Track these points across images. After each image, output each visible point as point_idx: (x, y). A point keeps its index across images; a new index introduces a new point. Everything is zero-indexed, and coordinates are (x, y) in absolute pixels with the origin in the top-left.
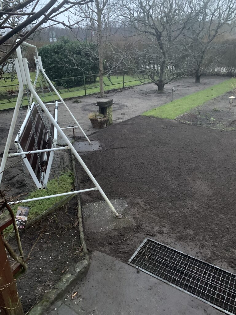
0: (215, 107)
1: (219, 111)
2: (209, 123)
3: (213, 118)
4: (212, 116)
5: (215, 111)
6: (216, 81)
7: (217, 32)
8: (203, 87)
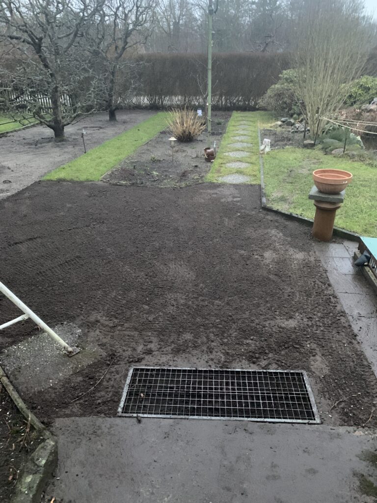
0: (153, 156)
1: (160, 161)
2: (152, 180)
3: (156, 171)
4: (153, 169)
5: (154, 161)
6: (139, 117)
7: (126, 43)
8: (123, 127)
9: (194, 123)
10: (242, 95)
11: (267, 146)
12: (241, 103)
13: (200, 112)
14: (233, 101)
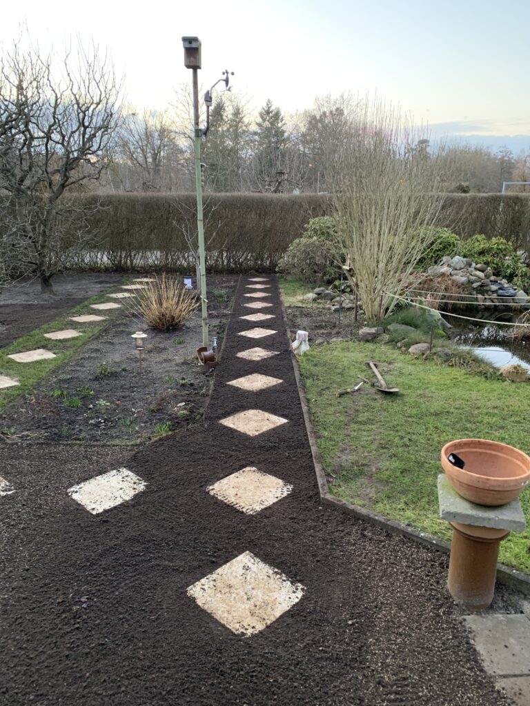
0: (104, 363)
3: (106, 398)
9: (179, 300)
10: (252, 251)
11: (303, 342)
12: (251, 263)
13: (188, 282)
14: (239, 259)
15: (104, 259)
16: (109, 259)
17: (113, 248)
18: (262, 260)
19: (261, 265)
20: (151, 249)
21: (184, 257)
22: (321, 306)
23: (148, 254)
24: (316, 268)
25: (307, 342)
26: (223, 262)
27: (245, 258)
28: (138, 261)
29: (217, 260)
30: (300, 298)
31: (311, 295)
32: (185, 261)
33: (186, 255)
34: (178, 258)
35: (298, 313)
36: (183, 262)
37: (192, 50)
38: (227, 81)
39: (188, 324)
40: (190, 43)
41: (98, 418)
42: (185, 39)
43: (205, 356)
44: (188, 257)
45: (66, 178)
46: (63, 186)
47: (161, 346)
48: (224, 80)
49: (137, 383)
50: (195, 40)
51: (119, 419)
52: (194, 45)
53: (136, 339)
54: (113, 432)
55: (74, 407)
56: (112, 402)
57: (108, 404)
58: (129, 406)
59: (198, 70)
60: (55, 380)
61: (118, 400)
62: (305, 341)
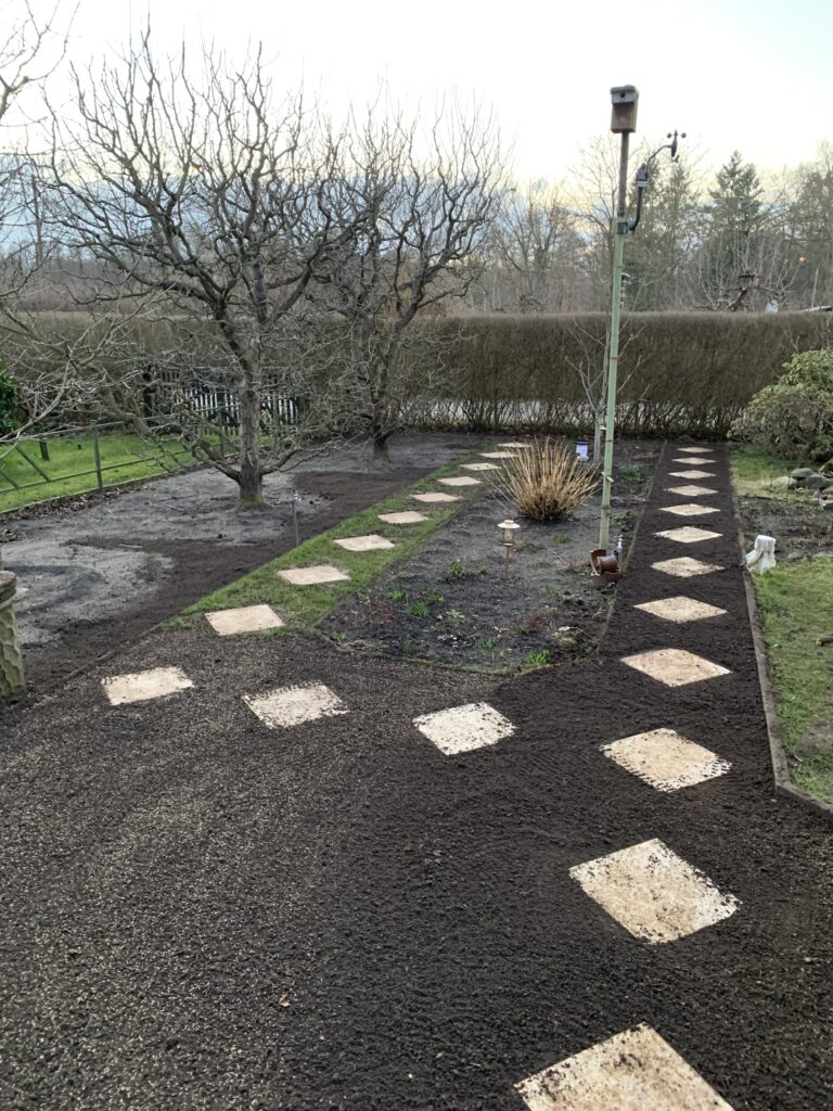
0: (458, 560)
9: (566, 478)
10: (687, 403)
11: (766, 554)
12: (684, 424)
13: (582, 450)
14: (665, 417)
15: (457, 412)
16: (464, 412)
17: (472, 397)
18: (704, 418)
19: (702, 426)
20: (527, 398)
21: (575, 411)
22: (802, 499)
23: (523, 405)
24: (797, 435)
25: (773, 555)
26: (637, 420)
27: (676, 414)
28: (507, 417)
29: (628, 417)
30: (765, 483)
31: (786, 480)
32: (577, 417)
33: (579, 409)
34: (567, 413)
35: (759, 508)
36: (574, 418)
37: (624, 106)
38: (674, 148)
39: (577, 514)
40: (623, 95)
41: (449, 633)
42: (614, 92)
43: (602, 563)
44: (582, 411)
45: (421, 294)
46: (415, 307)
47: (536, 543)
48: (669, 147)
49: (502, 593)
50: (630, 90)
51: (478, 638)
52: (628, 99)
53: (504, 529)
54: (469, 654)
55: (417, 615)
56: (468, 615)
57: (462, 616)
58: (491, 623)
59: (631, 135)
60: (394, 577)
61: (476, 613)
62: (769, 552)
